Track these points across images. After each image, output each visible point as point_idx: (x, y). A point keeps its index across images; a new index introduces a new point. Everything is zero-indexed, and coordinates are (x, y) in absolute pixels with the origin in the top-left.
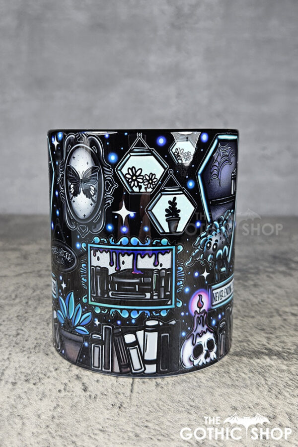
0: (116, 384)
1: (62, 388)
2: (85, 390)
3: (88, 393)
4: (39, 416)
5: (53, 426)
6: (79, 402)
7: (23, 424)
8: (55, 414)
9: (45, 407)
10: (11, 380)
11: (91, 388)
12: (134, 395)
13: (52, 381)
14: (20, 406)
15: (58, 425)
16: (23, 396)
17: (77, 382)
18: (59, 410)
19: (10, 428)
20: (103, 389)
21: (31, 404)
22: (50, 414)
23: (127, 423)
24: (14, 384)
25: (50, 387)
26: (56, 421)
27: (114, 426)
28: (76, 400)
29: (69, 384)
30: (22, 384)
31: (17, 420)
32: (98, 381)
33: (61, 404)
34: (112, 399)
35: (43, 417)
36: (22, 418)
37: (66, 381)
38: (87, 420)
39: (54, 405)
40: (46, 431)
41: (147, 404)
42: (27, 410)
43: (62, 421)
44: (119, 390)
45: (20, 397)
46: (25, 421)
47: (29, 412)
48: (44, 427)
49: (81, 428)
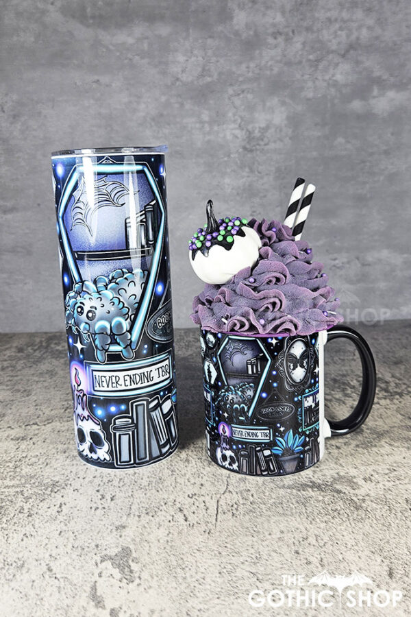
0: (206, 515)
1: (171, 518)
2: (186, 520)
3: (188, 523)
4: (159, 541)
5: (168, 548)
6: (183, 529)
7: (150, 546)
8: (169, 539)
9: (162, 533)
10: (137, 513)
11: (189, 519)
12: (218, 523)
13: (163, 513)
14: (146, 534)
15: (171, 547)
16: (146, 525)
17: (180, 514)
18: (170, 535)
19: (141, 549)
20: (197, 519)
21: (152, 532)
22: (166, 539)
23: (214, 544)
24: (139, 516)
25: (163, 518)
26: (170, 544)
27: (206, 547)
28: (181, 528)
29: (175, 516)
30: (144, 517)
31: (145, 544)
32: (194, 513)
33: (171, 531)
34: (203, 527)
35: (161, 541)
36: (148, 543)
37: (173, 513)
38: (188, 542)
39: (167, 532)
40: (164, 551)
41: (226, 530)
42: (151, 536)
43: (173, 544)
44: (208, 520)
45: (145, 527)
46: (151, 544)
47: (152, 538)
48: (163, 548)
49: (186, 549)
